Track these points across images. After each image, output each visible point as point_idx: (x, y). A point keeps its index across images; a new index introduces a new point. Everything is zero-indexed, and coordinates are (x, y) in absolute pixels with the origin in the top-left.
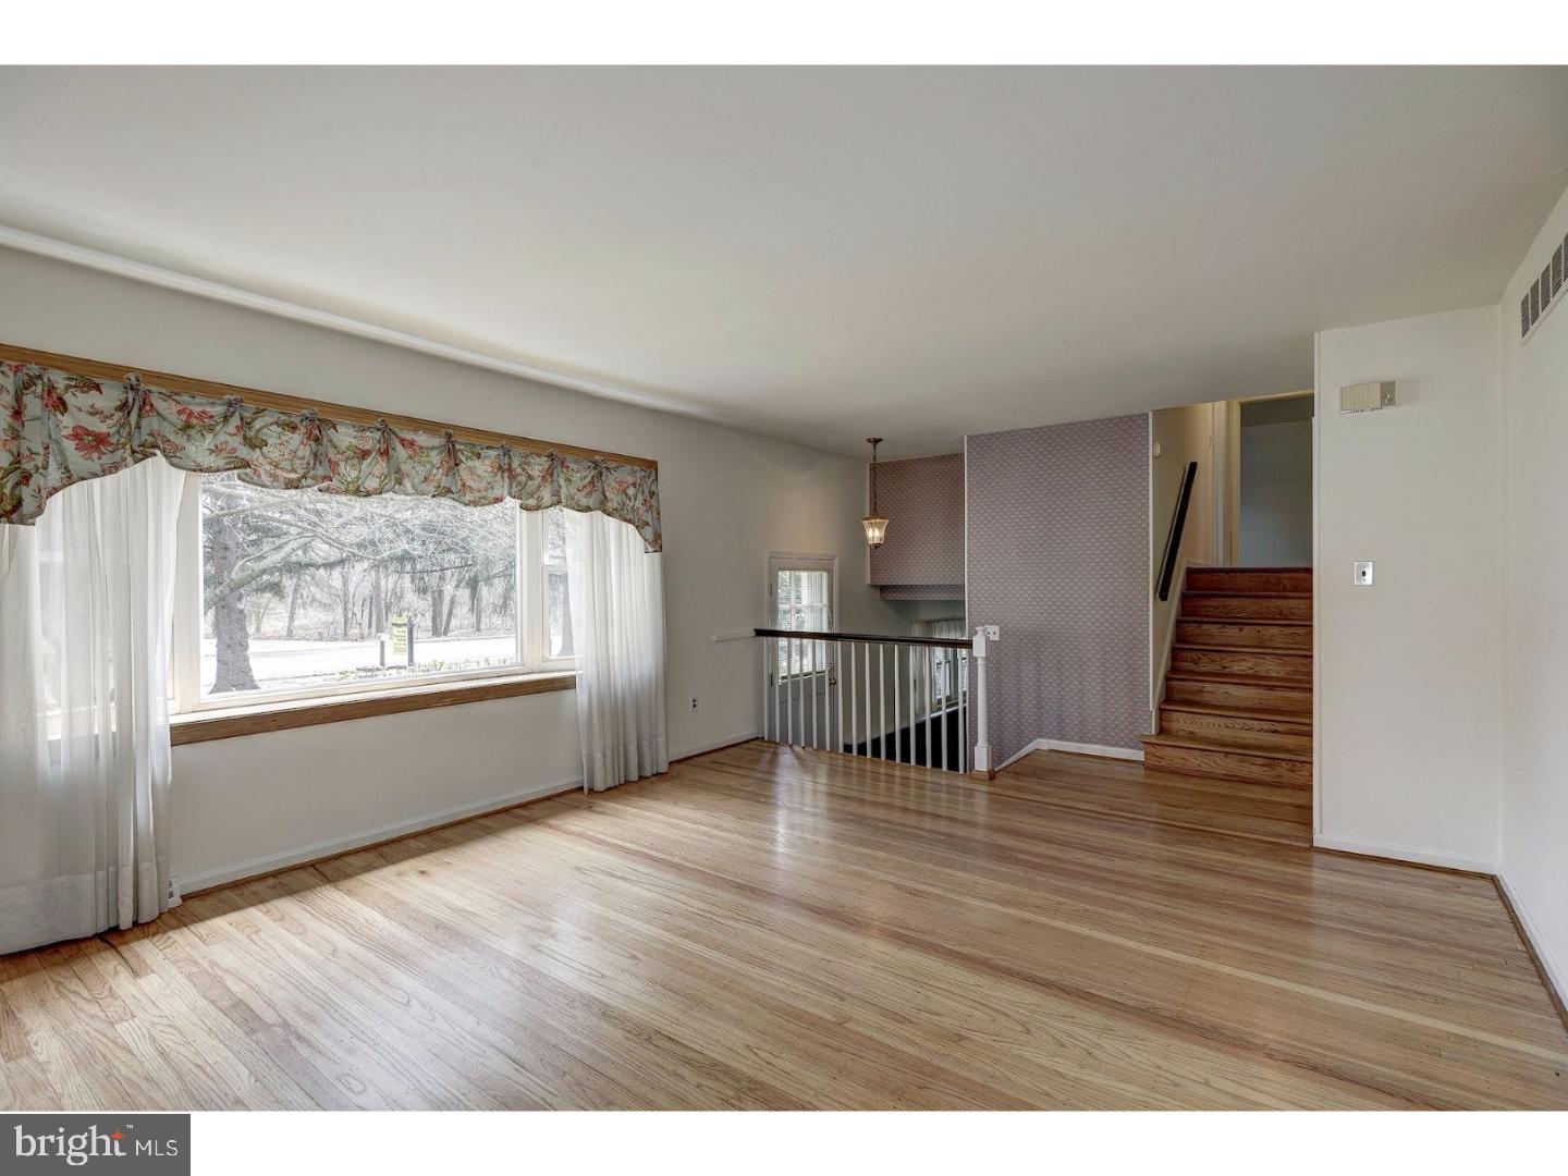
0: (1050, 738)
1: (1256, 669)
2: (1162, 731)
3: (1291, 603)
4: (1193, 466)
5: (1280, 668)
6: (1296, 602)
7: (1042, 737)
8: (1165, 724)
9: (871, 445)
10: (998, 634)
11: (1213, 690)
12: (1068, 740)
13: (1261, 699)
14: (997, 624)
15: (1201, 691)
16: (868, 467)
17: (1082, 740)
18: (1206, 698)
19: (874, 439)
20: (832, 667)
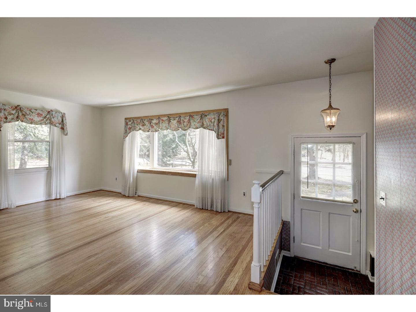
9: (328, 65)
19: (328, 60)
20: (355, 202)
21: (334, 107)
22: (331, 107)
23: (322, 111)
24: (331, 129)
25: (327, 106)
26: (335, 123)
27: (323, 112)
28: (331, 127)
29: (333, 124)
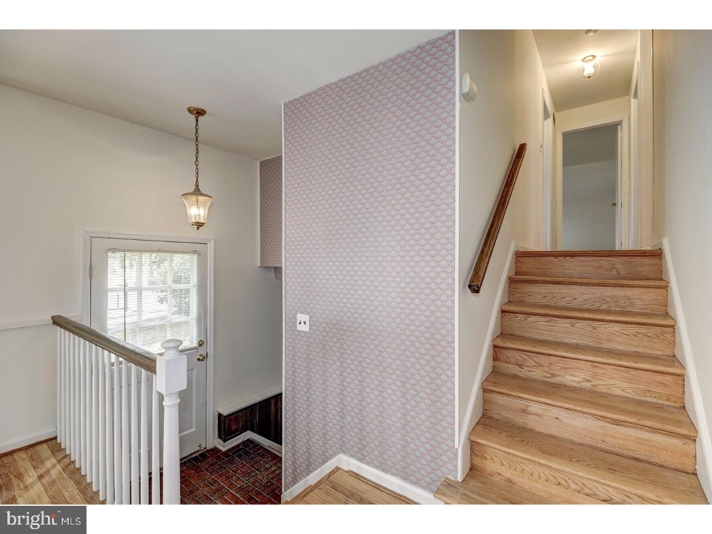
0: (352, 456)
1: (595, 382)
2: (473, 471)
3: (629, 292)
4: (522, 147)
5: (627, 385)
6: (636, 291)
7: (344, 452)
8: (478, 461)
9: (193, 117)
10: (307, 323)
11: (540, 412)
12: (368, 464)
13: (604, 435)
14: (308, 313)
15: (524, 411)
16: (259, 164)
17: (382, 467)
18: (531, 422)
19: (195, 109)
20: (201, 344)
21: (204, 193)
22: (197, 192)
23: (183, 195)
24: (198, 229)
25: (192, 188)
26: (204, 219)
27: (183, 198)
28: (199, 225)
29: (202, 221)
